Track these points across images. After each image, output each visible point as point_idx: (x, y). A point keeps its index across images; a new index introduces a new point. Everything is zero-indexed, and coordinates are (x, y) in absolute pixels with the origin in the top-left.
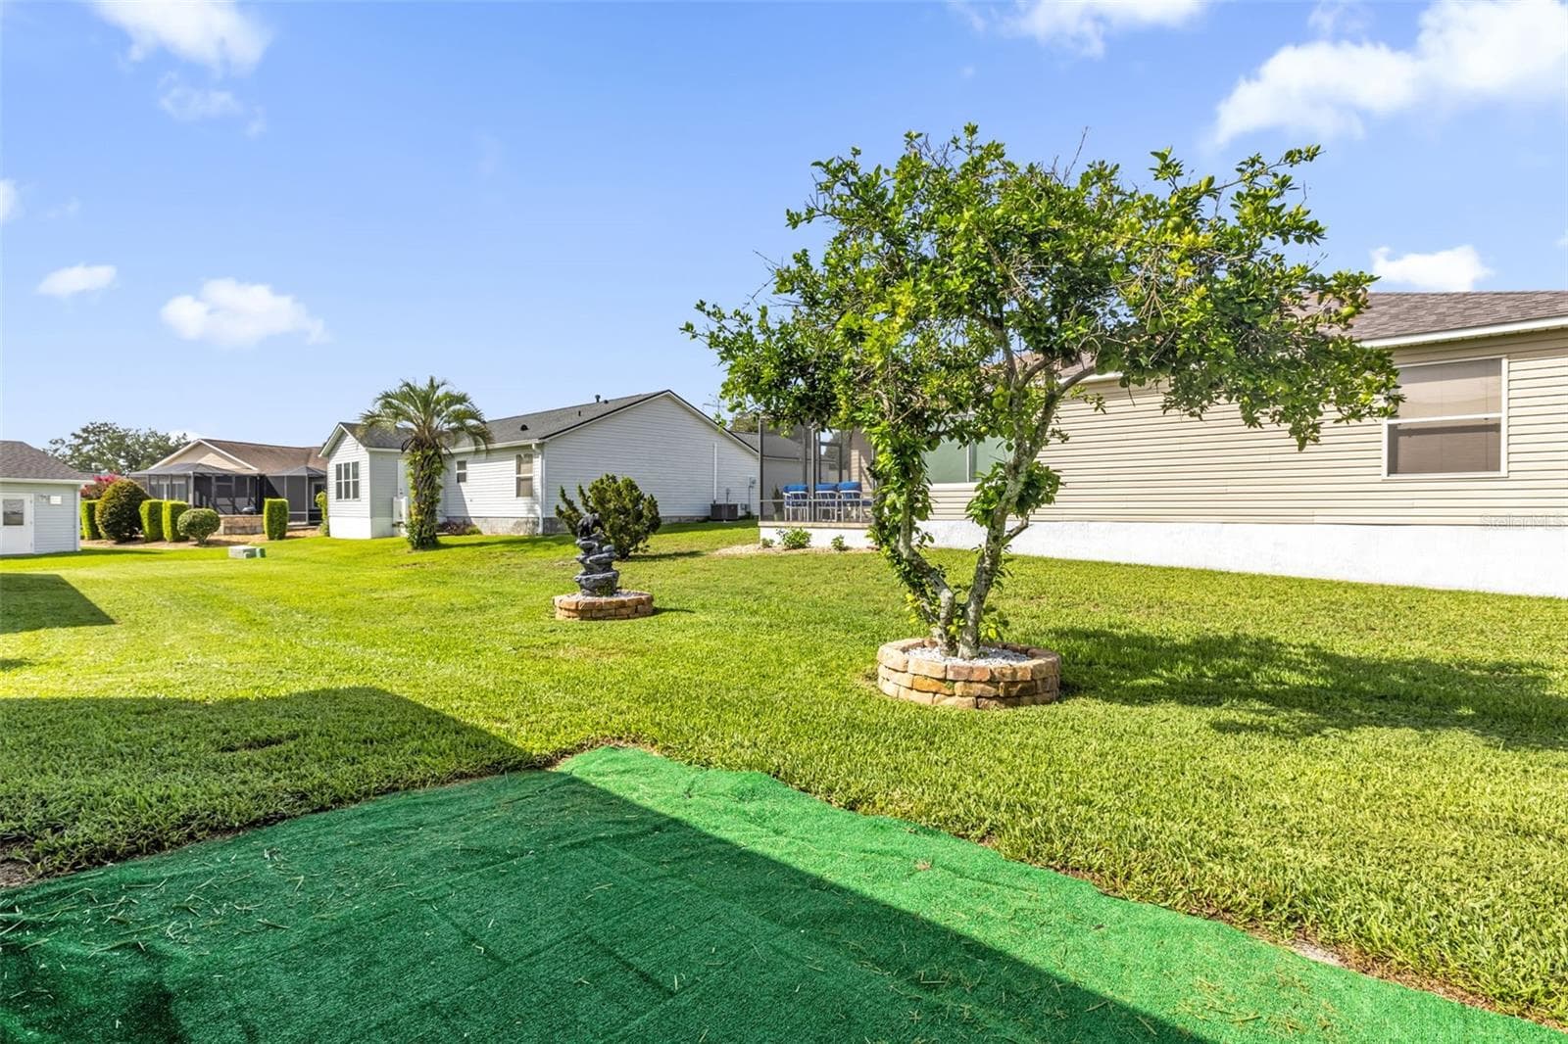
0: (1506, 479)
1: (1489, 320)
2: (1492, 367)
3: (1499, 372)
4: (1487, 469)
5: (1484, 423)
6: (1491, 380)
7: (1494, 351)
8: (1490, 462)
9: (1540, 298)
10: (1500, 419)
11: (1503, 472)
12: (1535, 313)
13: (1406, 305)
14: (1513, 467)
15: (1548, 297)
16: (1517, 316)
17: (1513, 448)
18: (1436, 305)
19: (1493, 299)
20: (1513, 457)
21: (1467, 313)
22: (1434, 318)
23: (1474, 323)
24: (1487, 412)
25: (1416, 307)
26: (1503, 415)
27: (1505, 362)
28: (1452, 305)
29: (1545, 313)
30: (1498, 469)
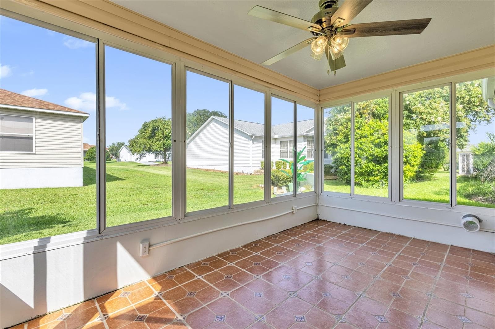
0: (35, 154)
1: (29, 106)
2: (31, 120)
3: (32, 122)
4: (29, 151)
5: (28, 137)
6: (30, 124)
7: (31, 115)
8: (29, 148)
9: (45, 103)
10: (33, 136)
11: (34, 152)
12: (43, 107)
13: (4, 94)
14: (37, 150)
15: (47, 103)
16: (37, 106)
17: (37, 145)
18: (14, 97)
19: (33, 100)
20: (37, 148)
21: (24, 102)
22: (12, 101)
23: (24, 106)
24: (29, 134)
25: (7, 96)
26: (34, 135)
27: (34, 119)
28: (20, 98)
29: (45, 108)
30: (32, 151)
